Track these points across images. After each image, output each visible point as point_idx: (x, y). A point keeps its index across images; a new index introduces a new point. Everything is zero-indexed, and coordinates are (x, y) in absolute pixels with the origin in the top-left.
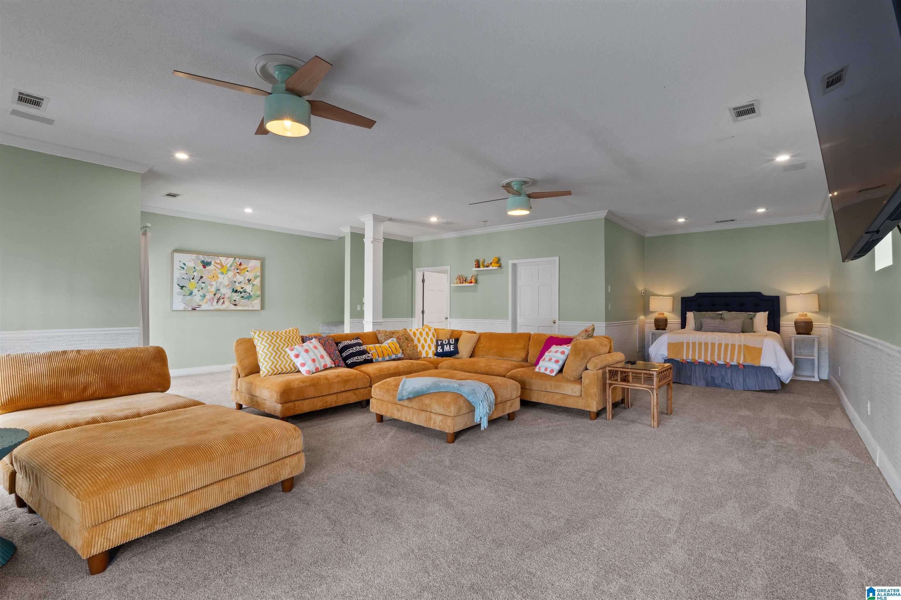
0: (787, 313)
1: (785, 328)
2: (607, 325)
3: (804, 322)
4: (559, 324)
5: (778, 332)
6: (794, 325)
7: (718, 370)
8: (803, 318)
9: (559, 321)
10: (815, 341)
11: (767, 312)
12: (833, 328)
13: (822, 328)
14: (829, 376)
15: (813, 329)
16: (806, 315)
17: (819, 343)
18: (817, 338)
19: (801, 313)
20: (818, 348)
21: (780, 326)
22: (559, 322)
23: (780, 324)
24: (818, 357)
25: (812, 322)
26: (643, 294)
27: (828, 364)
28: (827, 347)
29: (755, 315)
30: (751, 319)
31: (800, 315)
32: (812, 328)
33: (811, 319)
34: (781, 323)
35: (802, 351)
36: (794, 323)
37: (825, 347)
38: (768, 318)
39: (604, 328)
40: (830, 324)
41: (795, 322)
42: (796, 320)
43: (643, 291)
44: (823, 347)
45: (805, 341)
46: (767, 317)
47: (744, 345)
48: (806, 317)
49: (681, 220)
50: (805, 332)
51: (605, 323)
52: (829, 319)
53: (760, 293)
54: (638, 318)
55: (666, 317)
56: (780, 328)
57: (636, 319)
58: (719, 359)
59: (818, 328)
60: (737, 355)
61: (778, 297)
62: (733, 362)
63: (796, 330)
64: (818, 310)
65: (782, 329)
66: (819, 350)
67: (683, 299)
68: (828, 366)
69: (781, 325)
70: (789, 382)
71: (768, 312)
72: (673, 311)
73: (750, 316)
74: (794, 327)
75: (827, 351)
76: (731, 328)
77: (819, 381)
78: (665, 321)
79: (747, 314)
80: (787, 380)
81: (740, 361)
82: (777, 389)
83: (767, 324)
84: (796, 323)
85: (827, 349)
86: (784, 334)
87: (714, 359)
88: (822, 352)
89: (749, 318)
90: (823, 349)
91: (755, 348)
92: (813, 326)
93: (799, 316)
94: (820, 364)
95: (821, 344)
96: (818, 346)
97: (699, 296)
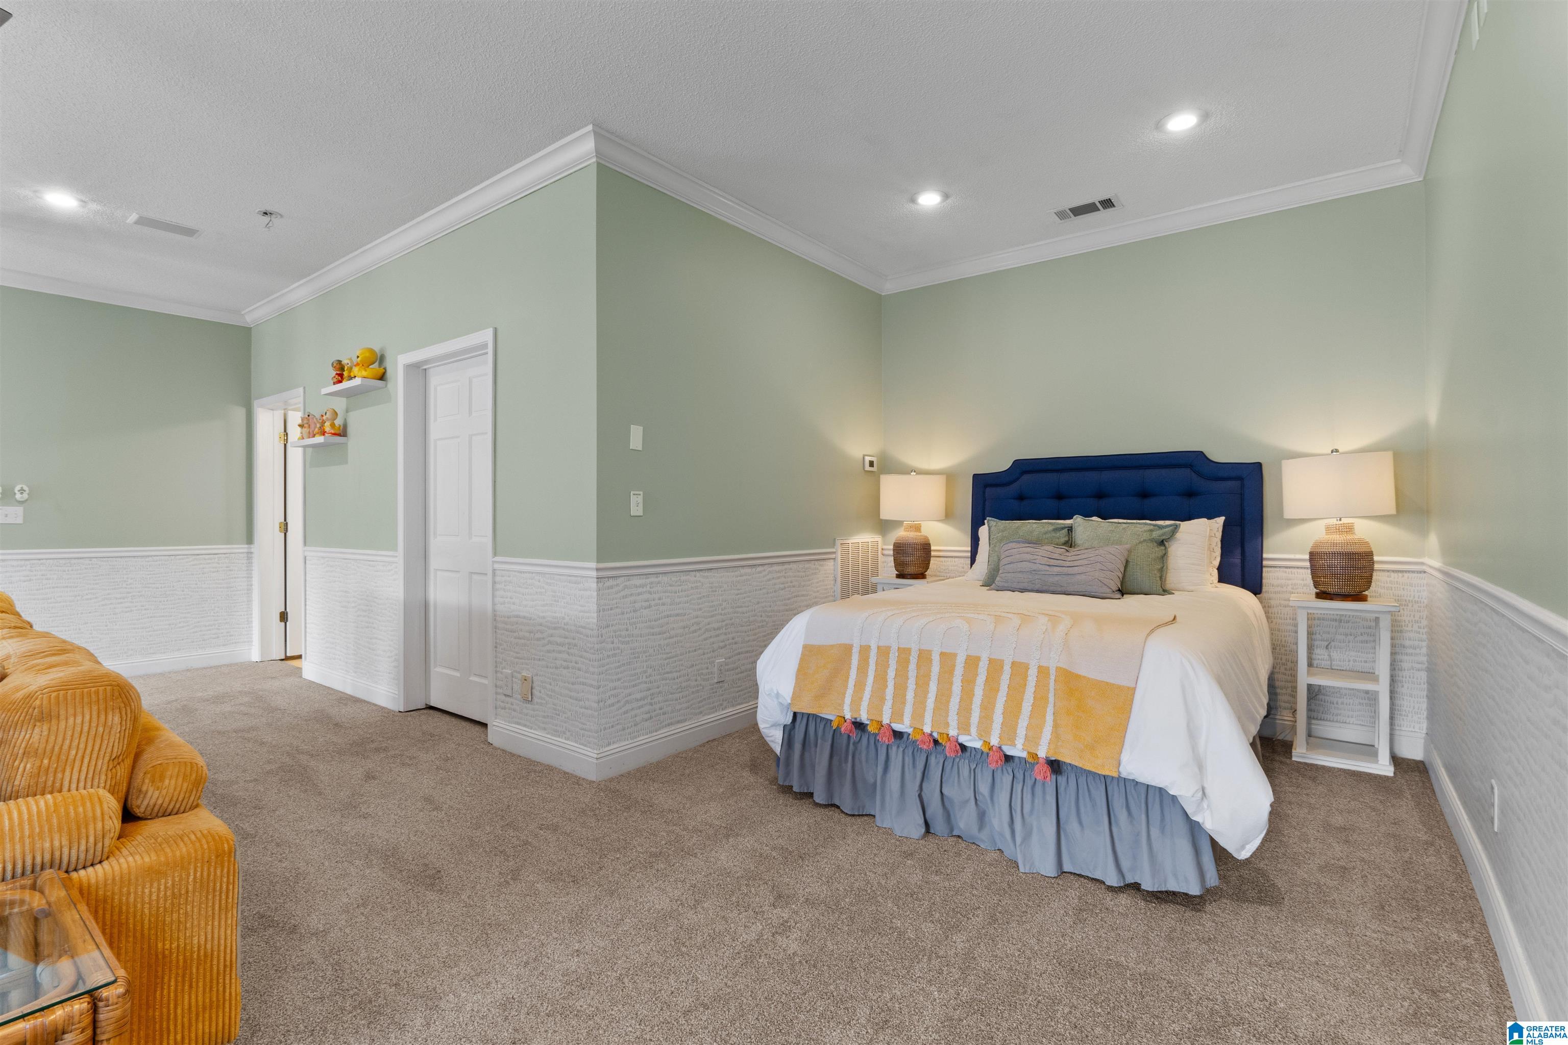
0: (1288, 520)
1: (1280, 573)
2: (602, 574)
3: (1340, 554)
4: (496, 566)
5: (1256, 588)
6: (1308, 564)
7: (965, 772)
8: (1337, 538)
9: (495, 554)
10: (1382, 624)
11: (1221, 520)
12: (1449, 580)
13: (1406, 575)
14: (1427, 750)
15: (1374, 577)
16: (1350, 529)
17: (1396, 630)
18: (1389, 617)
19: (1334, 521)
20: (1393, 646)
21: (1262, 567)
22: (497, 559)
23: (1262, 559)
24: (1392, 676)
25: (1370, 554)
26: (868, 468)
27: (1424, 706)
28: (1424, 644)
29: (1176, 528)
30: (1162, 543)
31: (1328, 529)
32: (1371, 576)
33: (1367, 543)
34: (1265, 556)
35: (1335, 655)
36: (1307, 557)
37: (1416, 643)
38: (1222, 541)
39: (594, 585)
40: (1437, 563)
41: (1311, 554)
42: (1316, 545)
43: (868, 459)
44: (1407, 643)
45: (1348, 622)
46: (1219, 535)
47: (1058, 669)
48: (1349, 537)
49: (929, 200)
50: (1346, 590)
51: (593, 565)
52: (1433, 540)
53: (1201, 454)
54: (838, 543)
55: (926, 538)
56: (1264, 575)
57: (833, 545)
58: (964, 727)
59: (1392, 574)
60: (1031, 717)
61: (1259, 466)
62: (1015, 745)
63: (1316, 584)
64: (1394, 512)
65: (1269, 577)
66: (1395, 653)
67: (976, 477)
68: (1425, 713)
69: (1265, 563)
70: (1254, 855)
71: (1223, 518)
72: (949, 516)
73: (1156, 534)
74: (1309, 571)
75: (1425, 659)
76: (1083, 577)
77: (1391, 774)
78: (925, 549)
79: (1147, 528)
80: (1243, 847)
81: (1037, 744)
82: (1194, 890)
83: (1217, 562)
84: (1313, 556)
85: (1424, 650)
86: (1275, 593)
87: (947, 725)
88: (1407, 662)
89: (1152, 540)
90: (1410, 651)
91: (1105, 689)
92: (1376, 566)
93: (1327, 534)
94: (1397, 702)
95: (1401, 631)
96: (1392, 639)
97: (1022, 468)
